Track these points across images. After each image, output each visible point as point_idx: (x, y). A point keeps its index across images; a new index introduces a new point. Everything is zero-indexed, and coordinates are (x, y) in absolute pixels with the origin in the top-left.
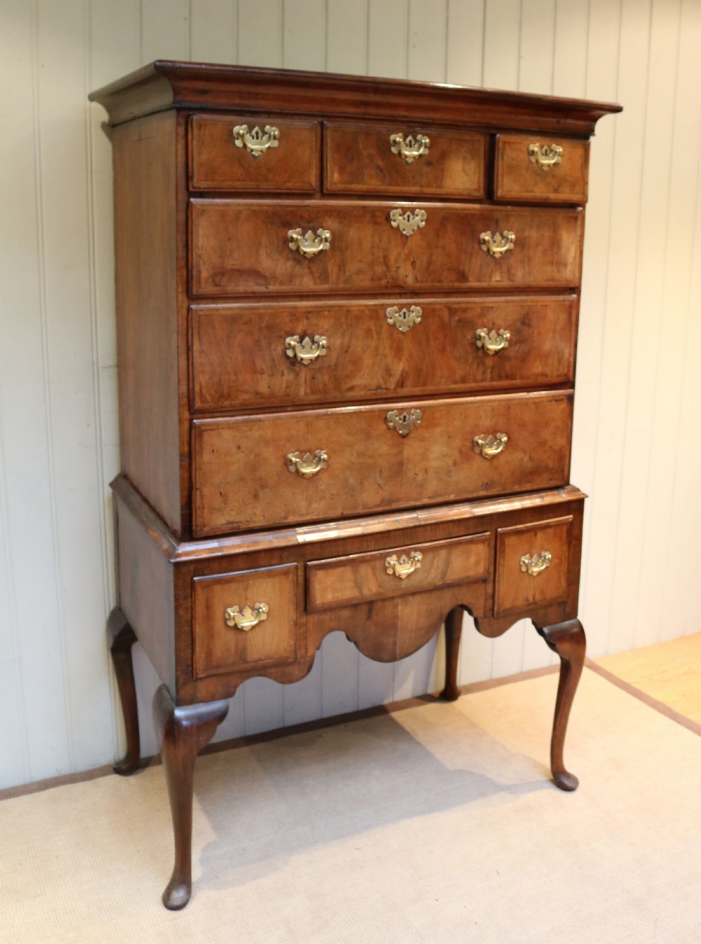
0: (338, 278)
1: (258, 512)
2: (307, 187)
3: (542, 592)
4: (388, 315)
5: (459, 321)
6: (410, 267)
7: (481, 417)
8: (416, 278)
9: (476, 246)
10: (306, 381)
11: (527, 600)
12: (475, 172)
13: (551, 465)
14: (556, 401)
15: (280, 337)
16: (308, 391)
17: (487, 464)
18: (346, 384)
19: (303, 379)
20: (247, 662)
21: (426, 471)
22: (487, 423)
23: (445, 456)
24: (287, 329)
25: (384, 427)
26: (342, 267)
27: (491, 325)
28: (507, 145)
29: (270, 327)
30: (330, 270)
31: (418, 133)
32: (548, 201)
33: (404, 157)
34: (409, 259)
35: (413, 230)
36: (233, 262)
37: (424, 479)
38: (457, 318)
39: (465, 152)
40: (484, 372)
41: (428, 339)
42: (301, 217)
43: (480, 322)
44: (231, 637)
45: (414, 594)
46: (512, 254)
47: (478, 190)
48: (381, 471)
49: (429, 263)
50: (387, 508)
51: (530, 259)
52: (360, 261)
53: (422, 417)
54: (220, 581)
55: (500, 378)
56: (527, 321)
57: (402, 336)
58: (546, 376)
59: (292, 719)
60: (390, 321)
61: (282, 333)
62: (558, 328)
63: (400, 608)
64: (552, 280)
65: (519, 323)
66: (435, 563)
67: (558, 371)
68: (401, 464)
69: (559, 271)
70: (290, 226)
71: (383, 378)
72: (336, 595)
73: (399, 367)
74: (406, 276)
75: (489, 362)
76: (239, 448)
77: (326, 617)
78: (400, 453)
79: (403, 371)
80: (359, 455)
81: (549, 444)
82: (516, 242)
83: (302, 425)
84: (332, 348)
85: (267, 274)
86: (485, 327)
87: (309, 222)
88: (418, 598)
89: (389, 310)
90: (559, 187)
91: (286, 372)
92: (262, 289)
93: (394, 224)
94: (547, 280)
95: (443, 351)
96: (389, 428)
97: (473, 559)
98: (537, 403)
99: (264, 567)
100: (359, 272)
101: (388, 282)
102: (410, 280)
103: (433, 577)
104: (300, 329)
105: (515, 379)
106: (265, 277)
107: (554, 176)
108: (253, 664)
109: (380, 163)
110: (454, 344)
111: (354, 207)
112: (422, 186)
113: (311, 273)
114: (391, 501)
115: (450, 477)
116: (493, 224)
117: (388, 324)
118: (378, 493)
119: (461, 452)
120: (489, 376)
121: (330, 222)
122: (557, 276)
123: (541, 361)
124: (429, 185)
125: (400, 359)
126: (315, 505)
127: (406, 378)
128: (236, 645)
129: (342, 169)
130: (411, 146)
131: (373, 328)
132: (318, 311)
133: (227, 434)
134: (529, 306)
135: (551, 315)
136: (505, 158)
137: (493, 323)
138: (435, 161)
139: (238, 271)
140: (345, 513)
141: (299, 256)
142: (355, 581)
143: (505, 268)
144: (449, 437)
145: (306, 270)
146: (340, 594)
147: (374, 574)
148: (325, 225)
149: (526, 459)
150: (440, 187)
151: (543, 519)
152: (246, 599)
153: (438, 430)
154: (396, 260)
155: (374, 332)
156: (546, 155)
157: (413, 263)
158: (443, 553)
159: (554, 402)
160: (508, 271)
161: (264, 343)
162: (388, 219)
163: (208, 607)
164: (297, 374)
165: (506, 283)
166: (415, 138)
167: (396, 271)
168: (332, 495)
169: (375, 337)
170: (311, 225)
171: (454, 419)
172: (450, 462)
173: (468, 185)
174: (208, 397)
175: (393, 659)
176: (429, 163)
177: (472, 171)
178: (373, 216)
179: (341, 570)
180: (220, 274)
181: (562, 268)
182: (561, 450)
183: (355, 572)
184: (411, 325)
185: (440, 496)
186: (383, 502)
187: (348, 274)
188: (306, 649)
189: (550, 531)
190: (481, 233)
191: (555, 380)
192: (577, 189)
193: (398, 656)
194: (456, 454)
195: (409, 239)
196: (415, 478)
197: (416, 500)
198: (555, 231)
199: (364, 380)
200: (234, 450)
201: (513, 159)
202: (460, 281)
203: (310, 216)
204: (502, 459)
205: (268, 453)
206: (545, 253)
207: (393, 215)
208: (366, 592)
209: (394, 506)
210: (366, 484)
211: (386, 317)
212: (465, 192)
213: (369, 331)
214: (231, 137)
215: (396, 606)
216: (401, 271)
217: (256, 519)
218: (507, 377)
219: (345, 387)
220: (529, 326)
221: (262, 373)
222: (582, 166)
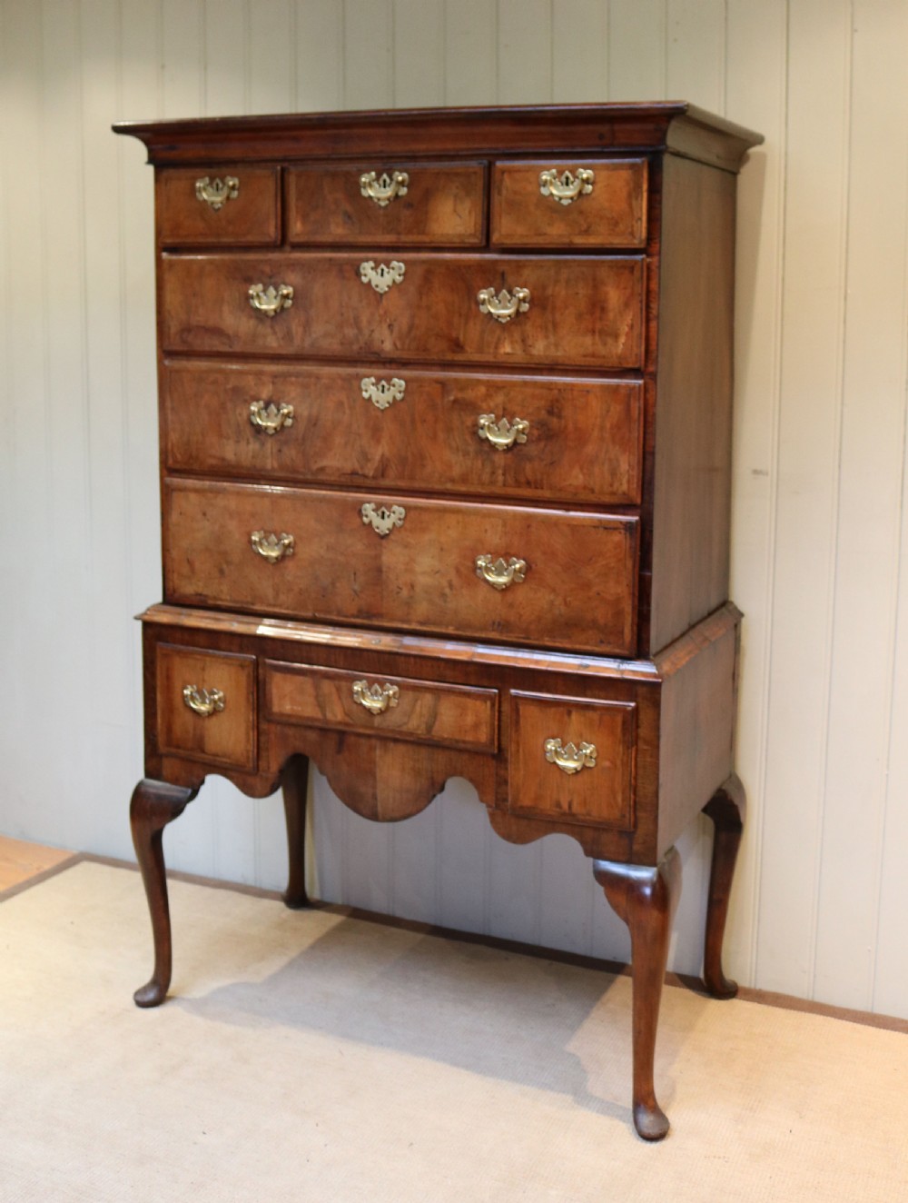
0: (303, 340)
1: (225, 588)
2: (268, 239)
3: (584, 803)
4: (363, 387)
5: (455, 401)
6: (386, 332)
7: (486, 531)
8: (395, 345)
9: (473, 306)
10: (272, 453)
11: (558, 805)
12: (470, 212)
13: (602, 622)
14: (606, 528)
15: (246, 401)
16: (276, 465)
17: (498, 596)
18: (316, 462)
19: (269, 451)
20: (203, 751)
21: (412, 586)
22: (495, 539)
23: (437, 572)
24: (252, 393)
25: (358, 520)
26: (307, 326)
27: (501, 413)
28: (506, 175)
29: (236, 390)
30: (294, 331)
31: (395, 170)
32: (572, 246)
33: (376, 200)
34: (386, 321)
35: (388, 286)
36: (197, 320)
37: (411, 597)
38: (452, 398)
39: (457, 188)
40: (493, 473)
41: (413, 421)
42: (263, 272)
43: (484, 406)
44: (189, 717)
45: (396, 741)
46: (528, 318)
47: (473, 235)
48: (355, 574)
49: (411, 327)
50: (366, 622)
51: (555, 325)
52: (327, 322)
53: (406, 517)
54: (179, 652)
55: (518, 484)
56: (556, 410)
57: (380, 414)
58: (592, 491)
59: (499, 930)
60: (366, 395)
61: (247, 398)
62: (608, 425)
63: (378, 752)
64: (593, 355)
65: (543, 412)
66: (418, 708)
67: (611, 485)
68: (379, 570)
69: (605, 344)
70: (249, 281)
71: (358, 461)
72: (295, 708)
73: (379, 451)
74: (382, 342)
75: (500, 460)
76: (204, 514)
77: (291, 732)
78: (378, 557)
79: (383, 455)
80: (329, 548)
81: (595, 589)
82: (532, 301)
83: (267, 501)
84: (299, 420)
85: (231, 332)
86: (491, 412)
87: (270, 277)
88: (401, 748)
89: (366, 380)
90: (589, 227)
91: (251, 440)
92: (225, 349)
93: (365, 280)
94: (585, 356)
95: (434, 438)
96: (364, 524)
97: (470, 719)
98: (574, 527)
99: (224, 650)
100: (326, 335)
101: (361, 348)
102: (388, 346)
103: (415, 724)
104: (266, 392)
105: (542, 488)
106: (228, 336)
107: (581, 212)
108: (211, 757)
109: (349, 208)
110: (449, 430)
111: (319, 261)
112: (399, 234)
113: (275, 333)
114: (369, 615)
115: (445, 601)
116: (500, 280)
117: (364, 398)
118: (353, 600)
119: (458, 571)
120: (501, 478)
121: (294, 277)
122: (601, 350)
123: (581, 469)
124: (409, 232)
125: (378, 441)
126: (282, 598)
127: (387, 466)
128: (194, 729)
129: (305, 217)
130: (385, 187)
131: (345, 400)
132: (285, 376)
133: (192, 496)
134: (560, 390)
135: (596, 405)
136: (504, 192)
137: (504, 409)
138: (416, 204)
139: (203, 327)
140: (317, 614)
141: (260, 315)
142: (317, 697)
143: (517, 336)
144: (442, 549)
145: (269, 330)
146: (300, 708)
147: (340, 698)
148: (287, 280)
149: (559, 601)
150: (423, 233)
151: (585, 696)
152: (204, 681)
153: (427, 537)
154: (369, 322)
155: (346, 405)
156: (567, 184)
157: (390, 326)
158: (428, 698)
159: (601, 529)
160: (523, 341)
161: (229, 405)
162: (358, 274)
163: (169, 678)
164: (263, 444)
165: (519, 356)
166: (390, 177)
167: (370, 335)
168: (301, 590)
169: (347, 411)
170: (273, 280)
171: (448, 527)
172: (445, 583)
173: (460, 230)
174: (179, 457)
175: (373, 816)
176: (409, 205)
177: (467, 212)
178: (341, 271)
179: (301, 678)
180: (187, 329)
181: (610, 341)
182: (618, 600)
183: (317, 687)
184: (391, 400)
185: (434, 624)
186: (360, 614)
187: (314, 336)
188: (269, 763)
189: (595, 716)
190: (480, 288)
191: (607, 499)
192: (621, 227)
193: (380, 817)
194: (452, 575)
195: (384, 297)
196: (398, 593)
197: (403, 621)
198: (595, 287)
199: (336, 460)
200: (200, 516)
201: (515, 193)
202: (454, 352)
203: (272, 271)
204: (521, 595)
205: (232, 525)
206: (580, 317)
207: (364, 269)
208: (329, 716)
209: (376, 623)
210: (338, 585)
211: (361, 390)
212: (456, 240)
213: (341, 404)
214: (193, 191)
215: (372, 749)
216: (376, 335)
217: (223, 597)
218: (528, 483)
219: (315, 467)
220: (559, 417)
221: (228, 438)
222: (630, 196)
